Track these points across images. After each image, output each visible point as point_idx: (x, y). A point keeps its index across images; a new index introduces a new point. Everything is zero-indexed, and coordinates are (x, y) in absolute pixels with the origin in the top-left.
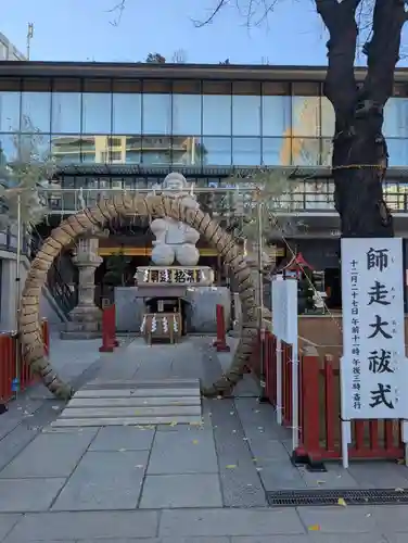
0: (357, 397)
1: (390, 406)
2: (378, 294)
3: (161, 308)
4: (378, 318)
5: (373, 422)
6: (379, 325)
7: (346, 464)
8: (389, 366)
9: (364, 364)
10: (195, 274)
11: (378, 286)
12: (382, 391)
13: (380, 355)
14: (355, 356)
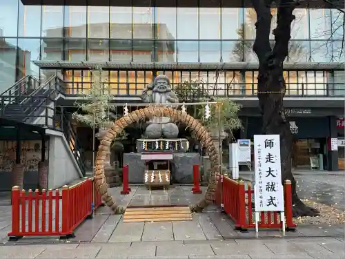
0: (261, 202)
1: (276, 206)
2: (269, 158)
3: (156, 167)
4: (270, 169)
5: (269, 213)
6: (270, 171)
7: (257, 230)
8: (275, 189)
9: (264, 188)
10: (177, 144)
11: (270, 155)
12: (272, 199)
13: (271, 184)
14: (260, 184)
